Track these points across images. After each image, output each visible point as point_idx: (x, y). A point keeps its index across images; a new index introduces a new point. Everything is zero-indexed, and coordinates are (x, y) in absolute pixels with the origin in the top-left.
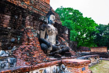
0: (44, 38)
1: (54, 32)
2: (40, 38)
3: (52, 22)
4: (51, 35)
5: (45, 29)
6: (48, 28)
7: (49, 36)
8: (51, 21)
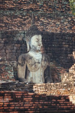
0: (23, 77)
1: (40, 65)
2: (17, 77)
3: (36, 49)
4: (35, 71)
5: (24, 63)
6: (28, 61)
7: (31, 73)
8: (33, 46)
